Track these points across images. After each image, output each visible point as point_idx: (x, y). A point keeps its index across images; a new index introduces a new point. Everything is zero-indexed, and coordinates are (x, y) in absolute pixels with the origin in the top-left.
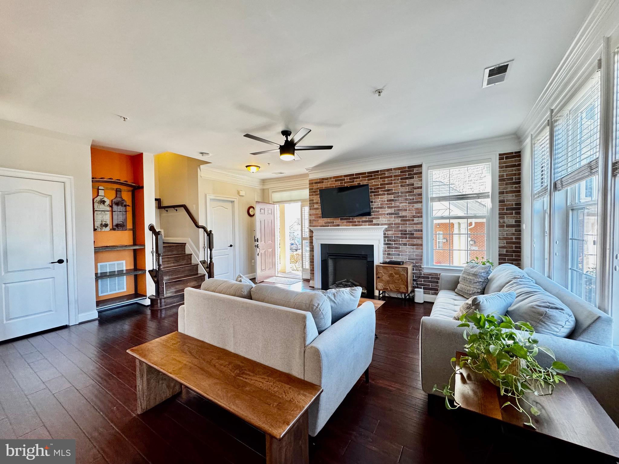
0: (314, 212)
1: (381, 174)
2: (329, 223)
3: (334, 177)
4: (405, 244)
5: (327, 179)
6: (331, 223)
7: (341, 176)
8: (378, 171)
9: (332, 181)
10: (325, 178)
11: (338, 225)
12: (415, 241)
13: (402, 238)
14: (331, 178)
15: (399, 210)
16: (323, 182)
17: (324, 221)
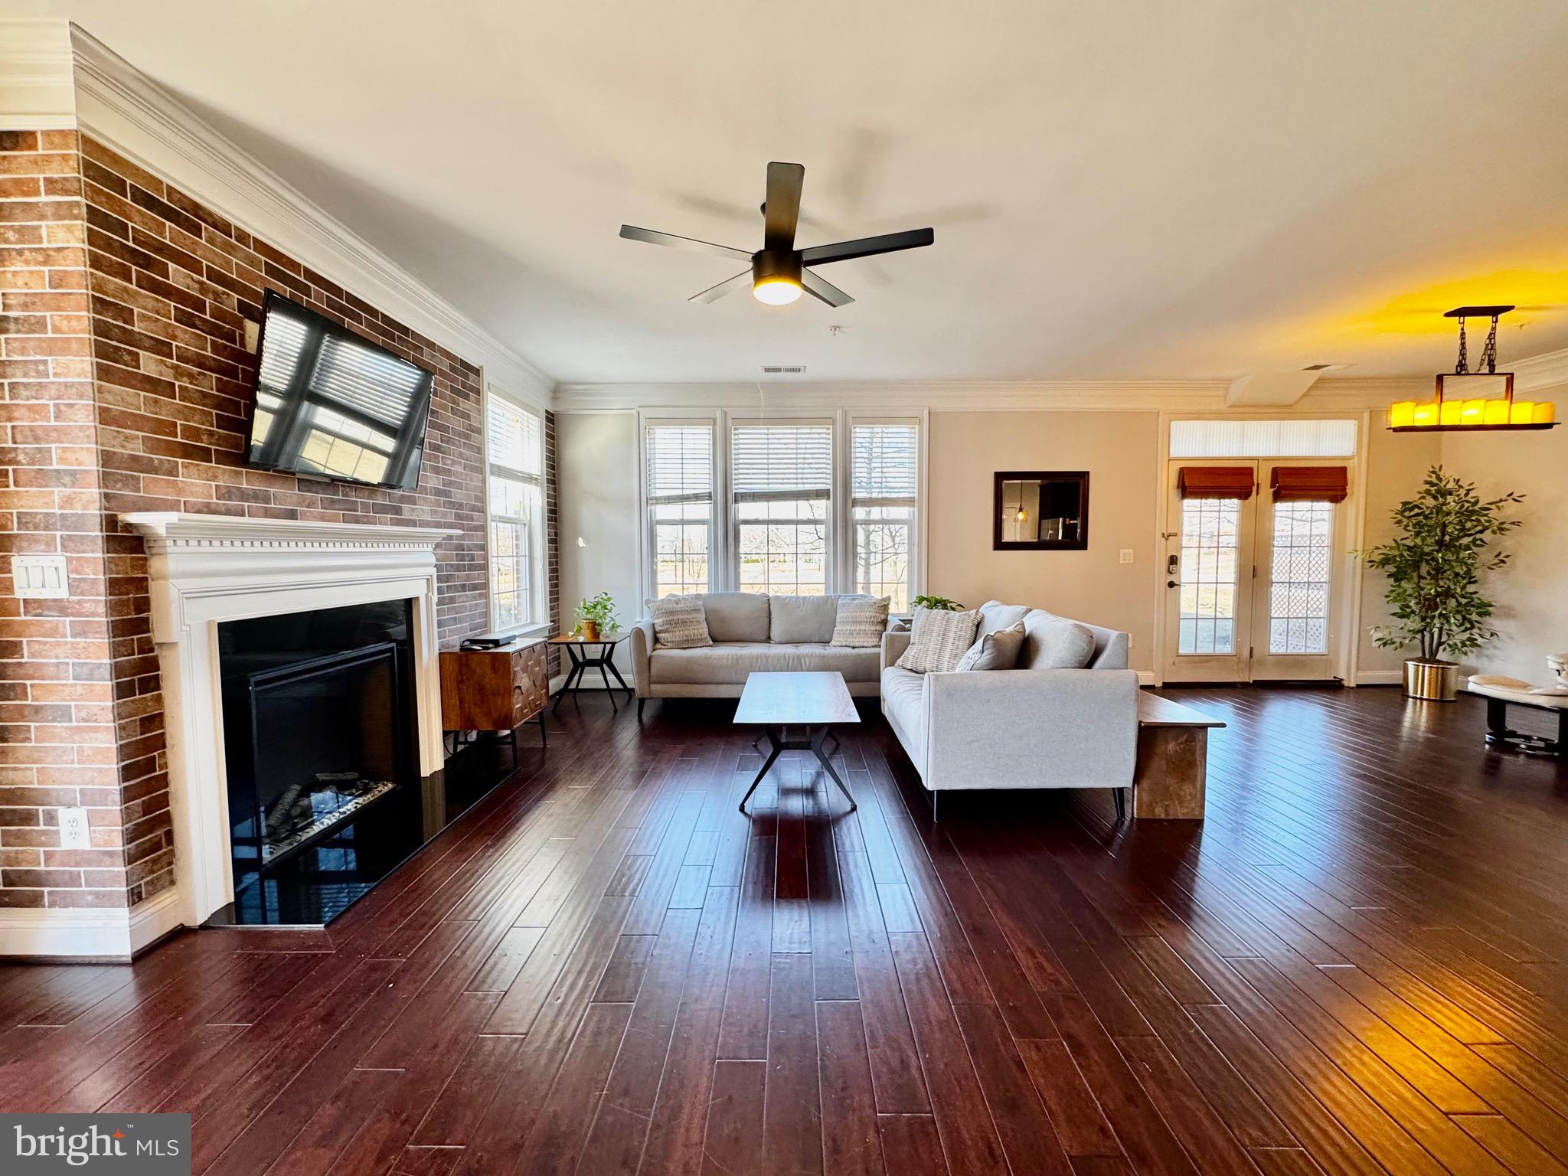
0: (136, 401)
1: (416, 348)
2: (243, 496)
3: (262, 247)
4: (464, 588)
5: (224, 227)
6: (255, 496)
7: (294, 265)
8: (405, 330)
9: (253, 262)
10: (210, 214)
11: (292, 515)
12: (477, 577)
13: (458, 568)
14: (243, 237)
15: (450, 483)
16: (197, 231)
17: (214, 478)
